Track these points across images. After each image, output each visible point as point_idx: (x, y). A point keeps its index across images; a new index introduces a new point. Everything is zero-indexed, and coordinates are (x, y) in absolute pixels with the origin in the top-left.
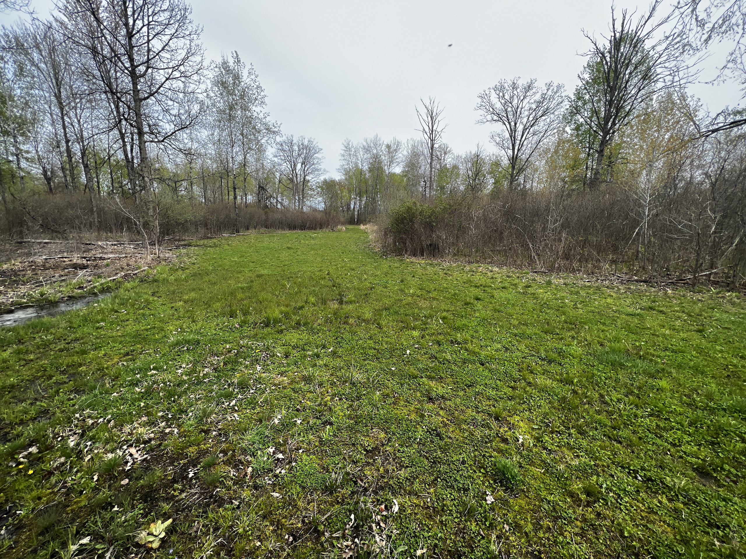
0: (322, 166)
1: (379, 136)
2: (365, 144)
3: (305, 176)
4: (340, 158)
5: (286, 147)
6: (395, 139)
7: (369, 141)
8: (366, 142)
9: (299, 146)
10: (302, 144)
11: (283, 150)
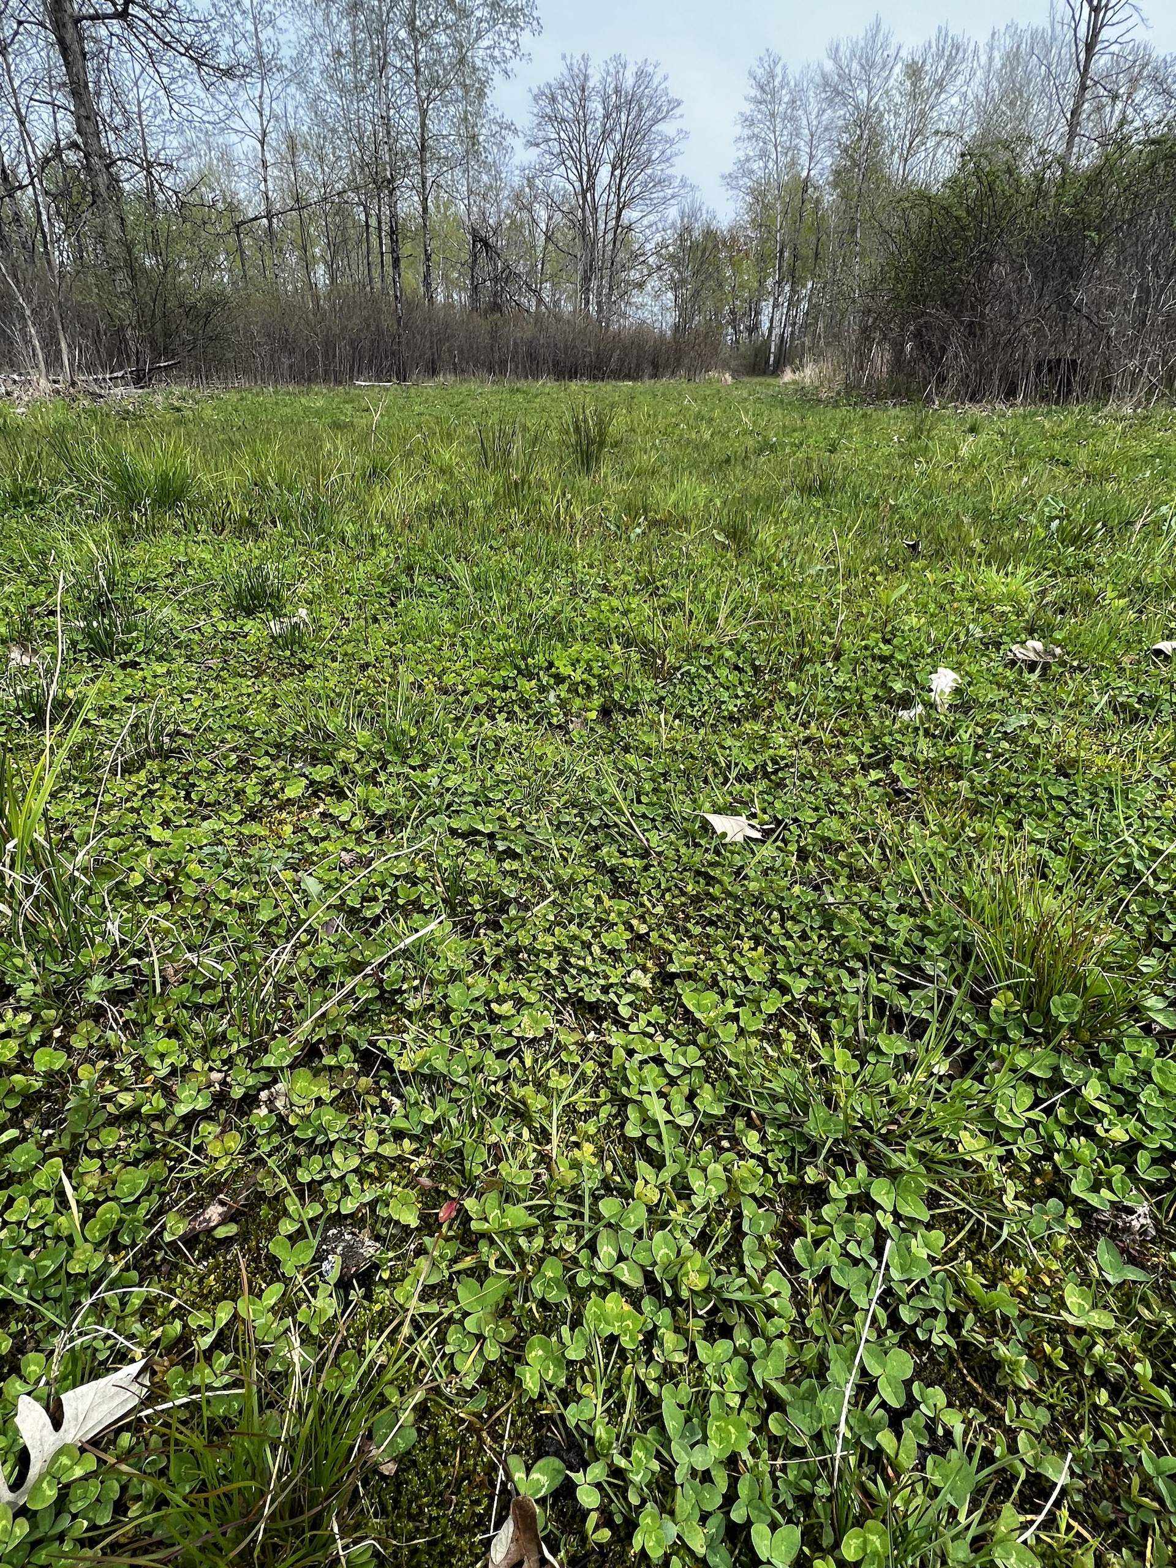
0: (678, 169)
1: (884, 28)
2: (829, 66)
3: (620, 211)
4: (738, 130)
5: (566, 109)
6: (942, 33)
7: (844, 52)
8: (836, 59)
9: (605, 100)
10: (617, 91)
11: (555, 119)
